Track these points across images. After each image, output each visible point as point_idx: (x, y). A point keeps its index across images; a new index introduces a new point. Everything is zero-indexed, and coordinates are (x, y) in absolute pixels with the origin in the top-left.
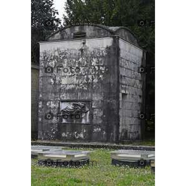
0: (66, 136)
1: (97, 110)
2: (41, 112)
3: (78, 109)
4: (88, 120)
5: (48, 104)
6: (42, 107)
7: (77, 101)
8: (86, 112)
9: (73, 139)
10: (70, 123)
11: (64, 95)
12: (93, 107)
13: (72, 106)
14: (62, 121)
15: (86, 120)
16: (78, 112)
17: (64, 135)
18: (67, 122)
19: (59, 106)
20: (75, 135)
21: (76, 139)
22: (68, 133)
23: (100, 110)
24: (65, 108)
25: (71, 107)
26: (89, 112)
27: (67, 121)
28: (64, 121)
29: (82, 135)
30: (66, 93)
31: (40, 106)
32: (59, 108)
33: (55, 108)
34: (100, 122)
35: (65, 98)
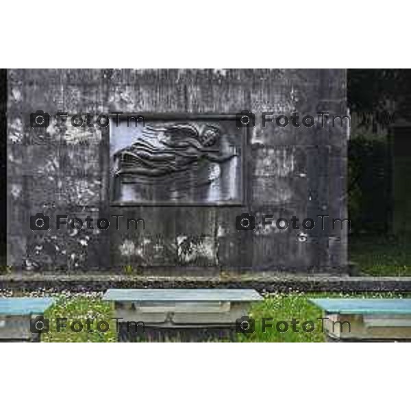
0: (139, 252)
1: (271, 151)
2: (19, 161)
3: (191, 150)
4: (233, 193)
5: (51, 129)
6: (26, 141)
7: (185, 119)
8: (224, 162)
9: (172, 263)
10: (154, 202)
11: (125, 95)
12: (254, 141)
13: (161, 136)
14: (117, 195)
15: (224, 189)
16: (192, 160)
17: (127, 248)
18: (139, 201)
19: (106, 135)
20: (180, 250)
21: (185, 264)
22: (146, 241)
23: (285, 152)
24: (131, 144)
25: (157, 139)
26: (235, 161)
27: (143, 196)
28: (128, 195)
29: (208, 250)
30: (137, 86)
31: (13, 138)
32: (105, 145)
33: (84, 144)
34: (286, 197)
35: (131, 108)
